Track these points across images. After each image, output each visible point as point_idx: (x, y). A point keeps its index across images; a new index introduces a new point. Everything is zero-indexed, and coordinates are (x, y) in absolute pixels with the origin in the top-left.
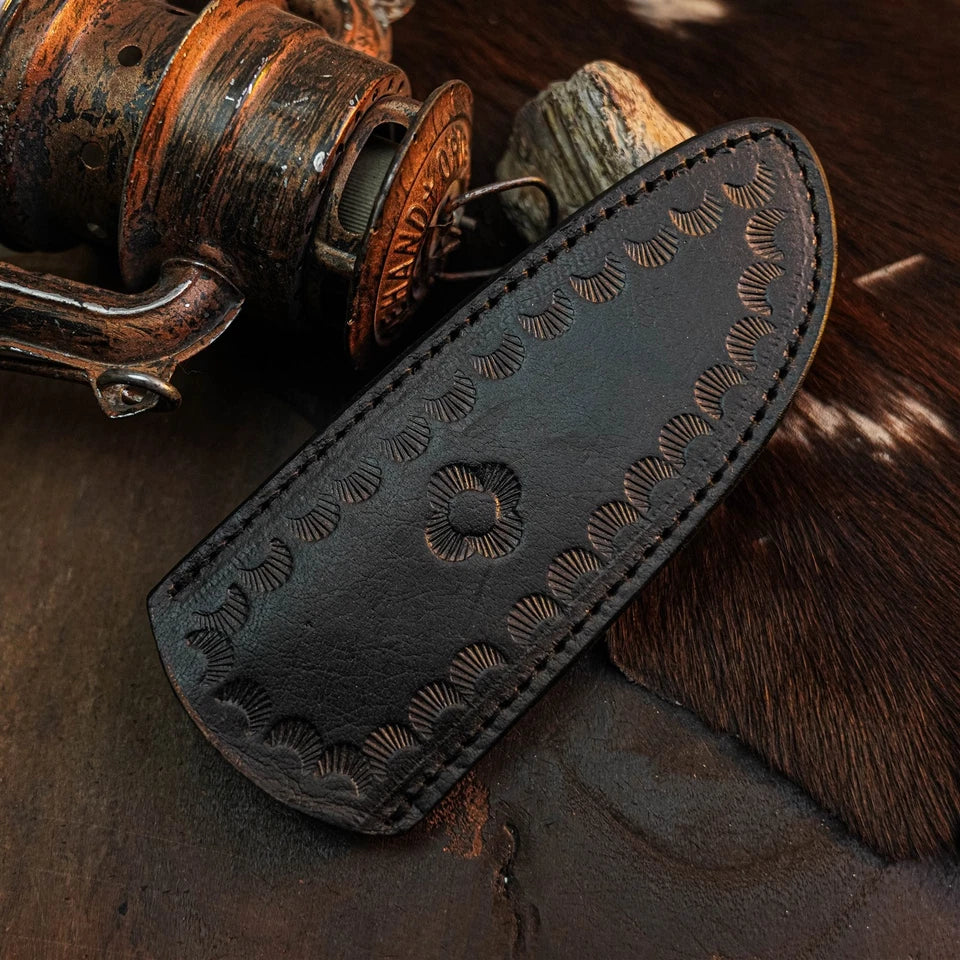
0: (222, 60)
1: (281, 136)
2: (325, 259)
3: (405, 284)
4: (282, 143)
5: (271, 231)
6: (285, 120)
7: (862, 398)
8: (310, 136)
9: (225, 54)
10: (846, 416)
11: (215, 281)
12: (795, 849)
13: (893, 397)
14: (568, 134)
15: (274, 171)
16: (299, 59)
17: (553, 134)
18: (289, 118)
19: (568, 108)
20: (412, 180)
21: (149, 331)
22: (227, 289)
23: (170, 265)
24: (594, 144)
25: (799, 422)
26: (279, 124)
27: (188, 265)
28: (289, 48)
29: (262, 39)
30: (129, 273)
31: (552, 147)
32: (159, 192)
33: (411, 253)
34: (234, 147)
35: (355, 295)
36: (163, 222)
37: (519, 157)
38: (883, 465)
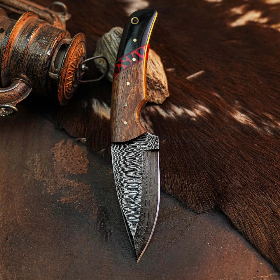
0: (24, 30)
1: (39, 47)
2: (51, 76)
3: (71, 82)
4: (40, 49)
5: (38, 70)
6: (40, 44)
7: (188, 106)
8: (46, 47)
9: (25, 29)
10: (184, 110)
11: (25, 83)
12: (174, 212)
13: (196, 105)
14: (110, 45)
15: (38, 56)
16: (42, 30)
17: (106, 46)
18: (41, 43)
19: (109, 39)
20: (71, 56)
21: (9, 96)
22: (28, 85)
23: (14, 80)
24: (116, 47)
25: (172, 112)
26: (39, 44)
27: (18, 80)
28: (40, 27)
29: (34, 25)
30: (4, 83)
31: (106, 49)
32: (10, 62)
33: (72, 74)
34: (28, 51)
35: (59, 84)
36: (12, 70)
37: (98, 52)
38: (193, 121)
